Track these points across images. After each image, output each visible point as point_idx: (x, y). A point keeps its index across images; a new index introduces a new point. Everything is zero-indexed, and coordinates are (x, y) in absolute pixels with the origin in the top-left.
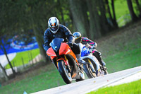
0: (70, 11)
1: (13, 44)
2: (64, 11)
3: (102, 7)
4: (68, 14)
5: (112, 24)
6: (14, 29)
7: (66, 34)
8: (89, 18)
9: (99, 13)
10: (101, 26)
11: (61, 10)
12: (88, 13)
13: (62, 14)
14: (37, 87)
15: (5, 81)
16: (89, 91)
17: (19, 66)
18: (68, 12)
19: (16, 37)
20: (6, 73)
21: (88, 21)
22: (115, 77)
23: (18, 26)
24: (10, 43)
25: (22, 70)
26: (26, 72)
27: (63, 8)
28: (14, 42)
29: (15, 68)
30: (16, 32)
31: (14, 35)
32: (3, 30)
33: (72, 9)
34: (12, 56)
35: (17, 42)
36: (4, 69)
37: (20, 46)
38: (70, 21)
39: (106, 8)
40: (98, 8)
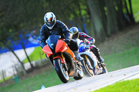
0: (88, 6)
1: (31, 39)
2: (82, 7)
3: (119, 2)
4: (85, 10)
5: (129, 19)
6: (32, 24)
7: (63, 30)
8: (107, 13)
9: (117, 8)
10: (118, 21)
11: (79, 6)
12: (106, 9)
13: (80, 10)
14: (54, 81)
15: (23, 75)
16: (106, 85)
17: (36, 61)
18: (85, 7)
19: (34, 32)
20: (24, 67)
21: (105, 16)
22: (131, 71)
23: (36, 21)
24: (28, 38)
25: (40, 64)
26: (44, 66)
27: (81, 4)
28: (32, 36)
29: (34, 63)
30: (34, 26)
31: (32, 30)
32: (22, 25)
33: (89, 4)
34: (30, 51)
35: (35, 37)
36: (22, 64)
37: (38, 41)
38: (88, 16)
39: (123, 3)
40: (115, 3)
